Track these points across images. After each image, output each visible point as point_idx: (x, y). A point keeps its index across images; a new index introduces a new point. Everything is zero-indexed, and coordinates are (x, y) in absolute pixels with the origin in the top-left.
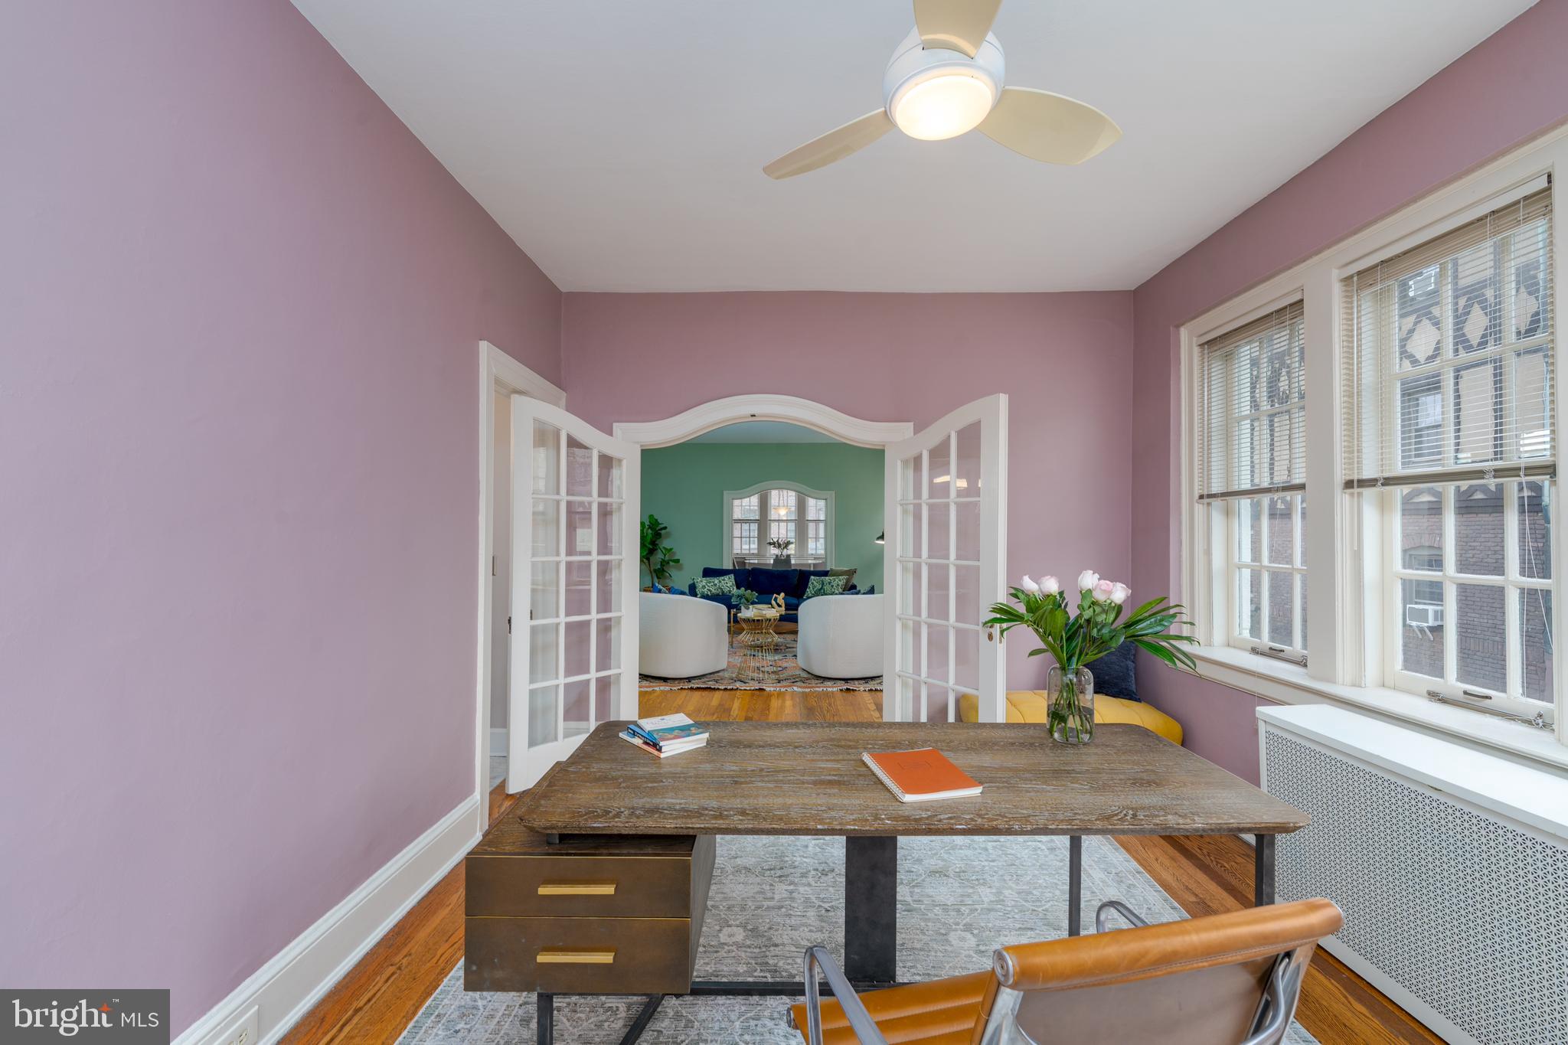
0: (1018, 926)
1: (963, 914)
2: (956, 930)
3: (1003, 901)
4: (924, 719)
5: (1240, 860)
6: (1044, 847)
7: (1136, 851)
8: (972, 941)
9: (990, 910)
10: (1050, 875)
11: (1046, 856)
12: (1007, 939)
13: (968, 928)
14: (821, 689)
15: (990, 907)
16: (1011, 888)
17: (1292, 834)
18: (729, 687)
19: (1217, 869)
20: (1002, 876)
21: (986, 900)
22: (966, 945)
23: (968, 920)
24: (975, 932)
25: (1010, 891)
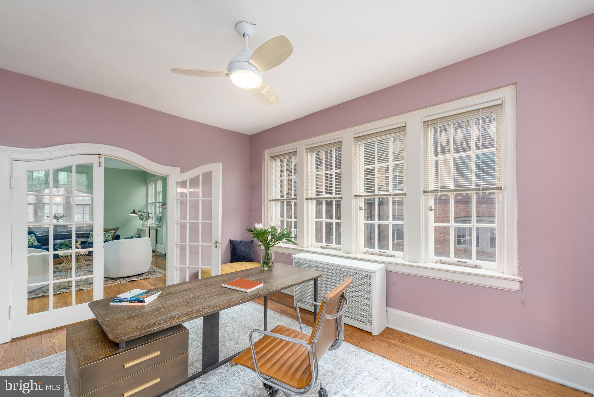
0: (243, 333)
1: (226, 337)
2: (226, 342)
3: (235, 329)
4: (187, 280)
5: (285, 298)
6: (239, 311)
7: (262, 304)
8: (233, 343)
9: (233, 333)
10: (244, 317)
11: (241, 313)
12: (242, 338)
13: (230, 340)
14: (118, 283)
15: (233, 332)
16: (236, 325)
17: (321, 277)
18: (57, 293)
19: (281, 301)
20: (231, 323)
21: (230, 331)
22: (232, 344)
23: (228, 338)
24: (232, 340)
25: (236, 326)
